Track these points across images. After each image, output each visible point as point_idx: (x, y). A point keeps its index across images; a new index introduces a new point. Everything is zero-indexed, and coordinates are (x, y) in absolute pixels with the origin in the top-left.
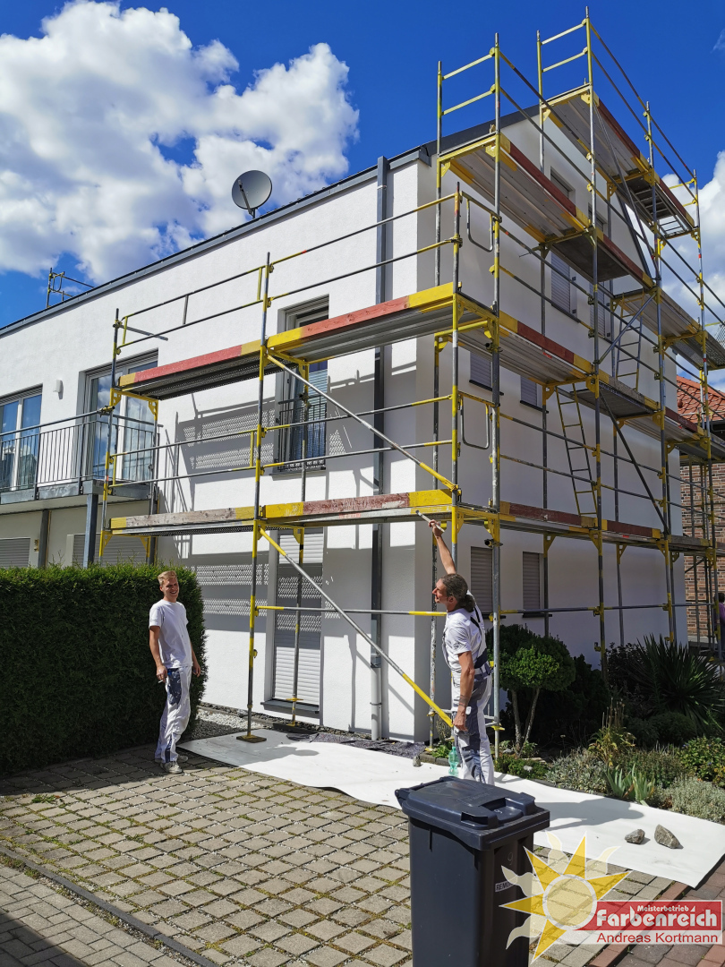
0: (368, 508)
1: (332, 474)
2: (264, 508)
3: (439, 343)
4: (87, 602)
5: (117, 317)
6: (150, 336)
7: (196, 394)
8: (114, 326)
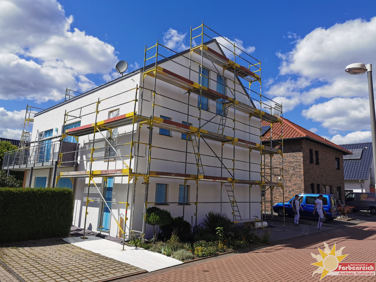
0: (114, 173)
1: (117, 161)
2: (93, 171)
3: (140, 125)
4: (35, 198)
5: (65, 112)
6: (77, 117)
7: (89, 135)
8: (64, 115)
